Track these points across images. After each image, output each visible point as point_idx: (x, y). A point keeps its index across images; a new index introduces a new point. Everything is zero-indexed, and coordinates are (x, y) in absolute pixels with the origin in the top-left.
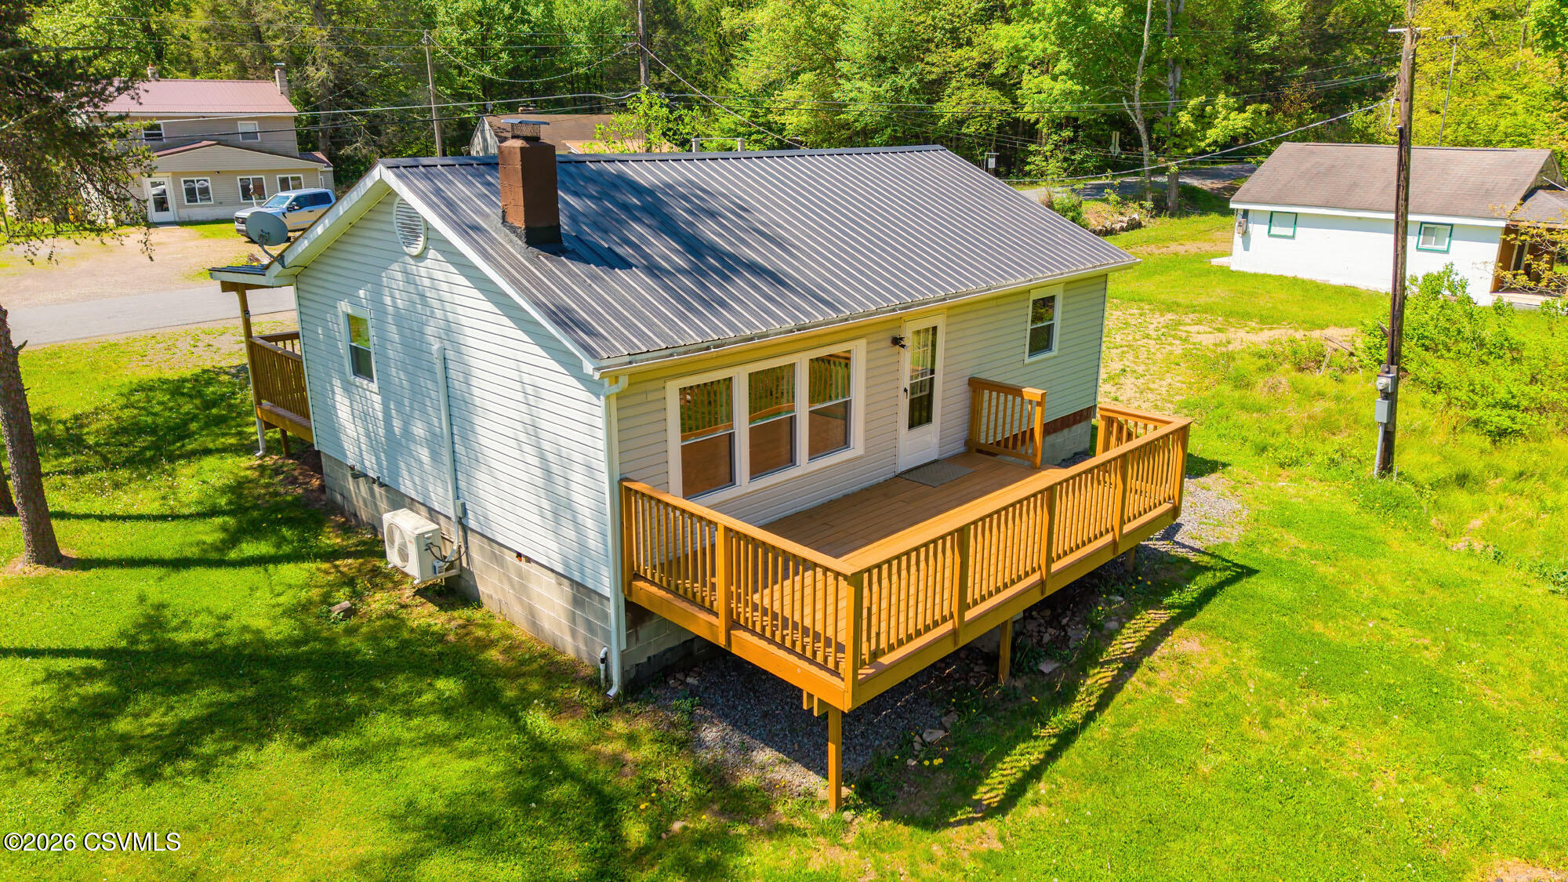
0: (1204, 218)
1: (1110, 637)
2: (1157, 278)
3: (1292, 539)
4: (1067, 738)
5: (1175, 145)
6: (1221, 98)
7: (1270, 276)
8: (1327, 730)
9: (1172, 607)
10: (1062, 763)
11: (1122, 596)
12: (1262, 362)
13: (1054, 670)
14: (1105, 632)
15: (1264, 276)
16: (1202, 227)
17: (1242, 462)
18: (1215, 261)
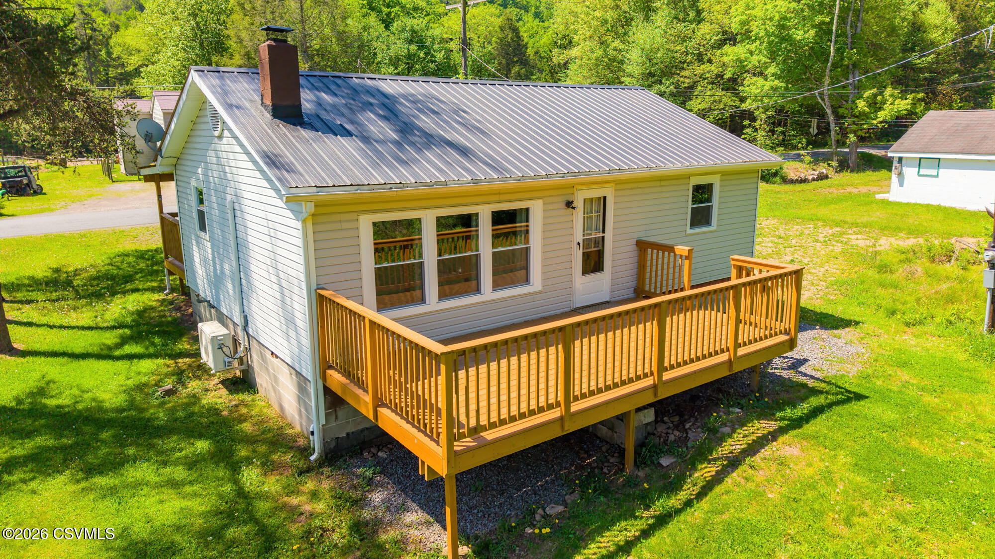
0: (877, 173)
1: (721, 440)
2: (832, 206)
3: (905, 375)
4: (662, 521)
5: (854, 123)
6: (889, 91)
7: (920, 204)
8: (906, 531)
9: (783, 419)
10: (653, 541)
11: (742, 408)
12: (903, 256)
13: (672, 463)
14: (719, 435)
15: (915, 204)
16: (874, 178)
17: (872, 321)
18: (878, 196)
